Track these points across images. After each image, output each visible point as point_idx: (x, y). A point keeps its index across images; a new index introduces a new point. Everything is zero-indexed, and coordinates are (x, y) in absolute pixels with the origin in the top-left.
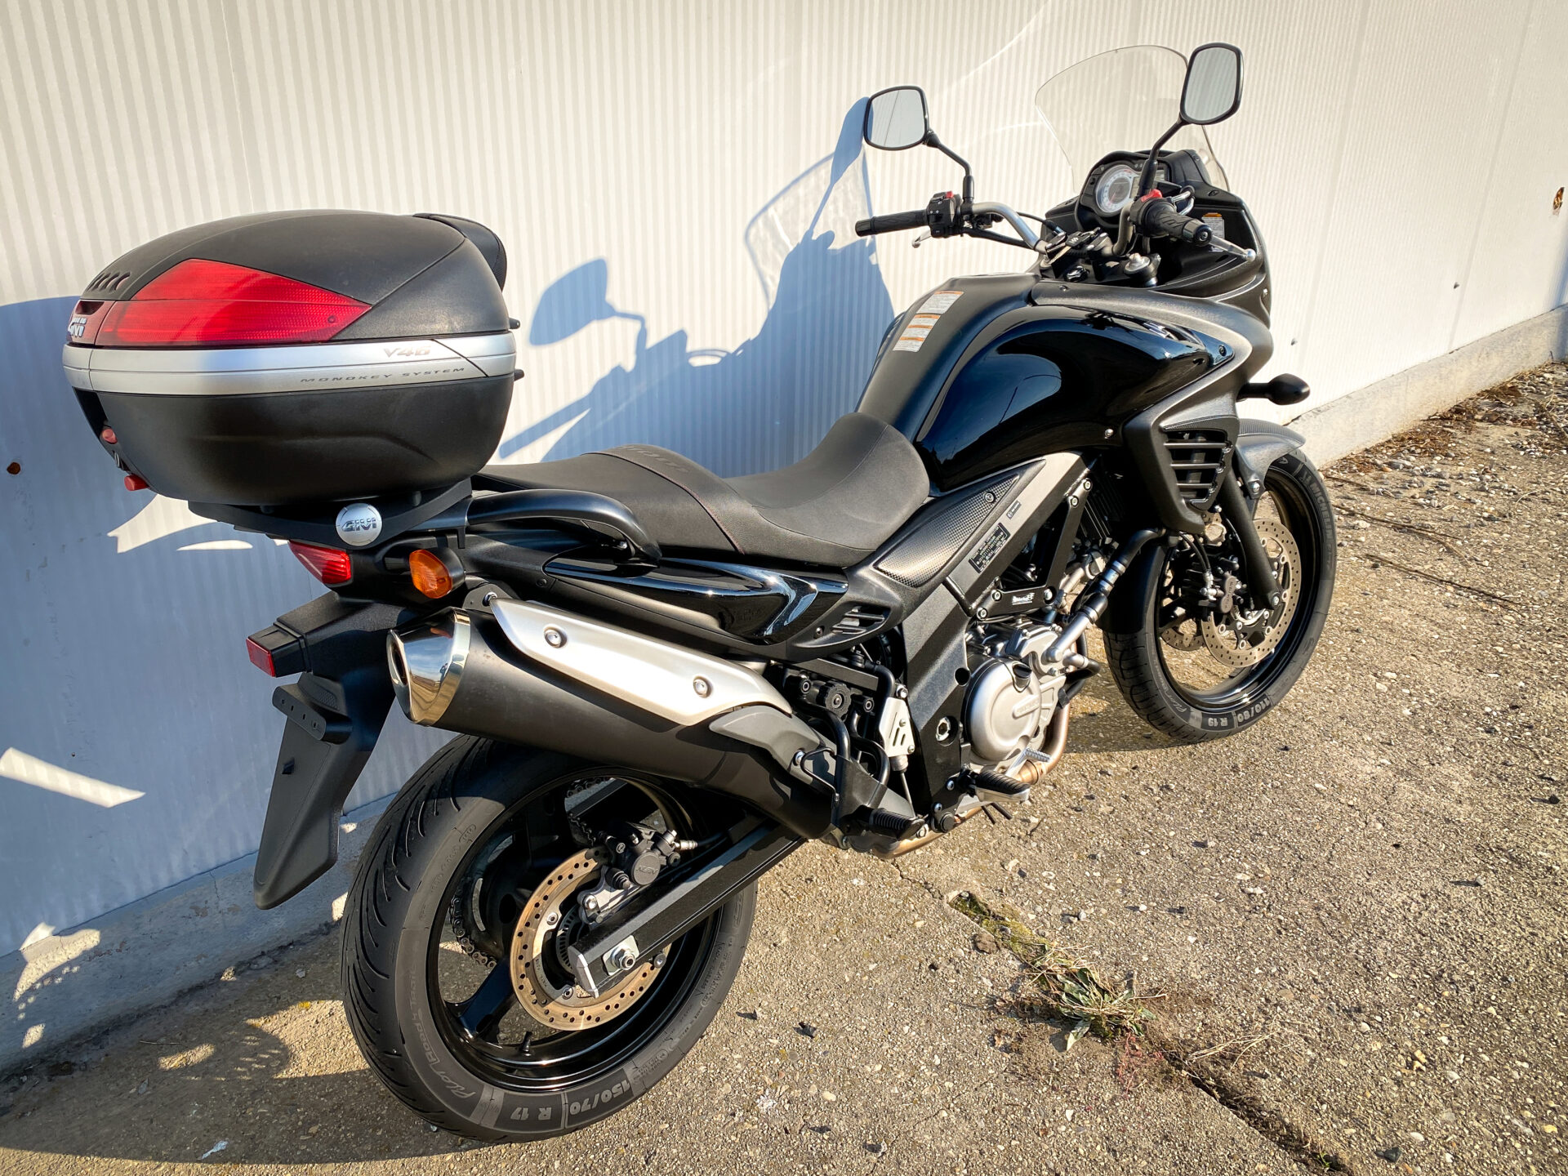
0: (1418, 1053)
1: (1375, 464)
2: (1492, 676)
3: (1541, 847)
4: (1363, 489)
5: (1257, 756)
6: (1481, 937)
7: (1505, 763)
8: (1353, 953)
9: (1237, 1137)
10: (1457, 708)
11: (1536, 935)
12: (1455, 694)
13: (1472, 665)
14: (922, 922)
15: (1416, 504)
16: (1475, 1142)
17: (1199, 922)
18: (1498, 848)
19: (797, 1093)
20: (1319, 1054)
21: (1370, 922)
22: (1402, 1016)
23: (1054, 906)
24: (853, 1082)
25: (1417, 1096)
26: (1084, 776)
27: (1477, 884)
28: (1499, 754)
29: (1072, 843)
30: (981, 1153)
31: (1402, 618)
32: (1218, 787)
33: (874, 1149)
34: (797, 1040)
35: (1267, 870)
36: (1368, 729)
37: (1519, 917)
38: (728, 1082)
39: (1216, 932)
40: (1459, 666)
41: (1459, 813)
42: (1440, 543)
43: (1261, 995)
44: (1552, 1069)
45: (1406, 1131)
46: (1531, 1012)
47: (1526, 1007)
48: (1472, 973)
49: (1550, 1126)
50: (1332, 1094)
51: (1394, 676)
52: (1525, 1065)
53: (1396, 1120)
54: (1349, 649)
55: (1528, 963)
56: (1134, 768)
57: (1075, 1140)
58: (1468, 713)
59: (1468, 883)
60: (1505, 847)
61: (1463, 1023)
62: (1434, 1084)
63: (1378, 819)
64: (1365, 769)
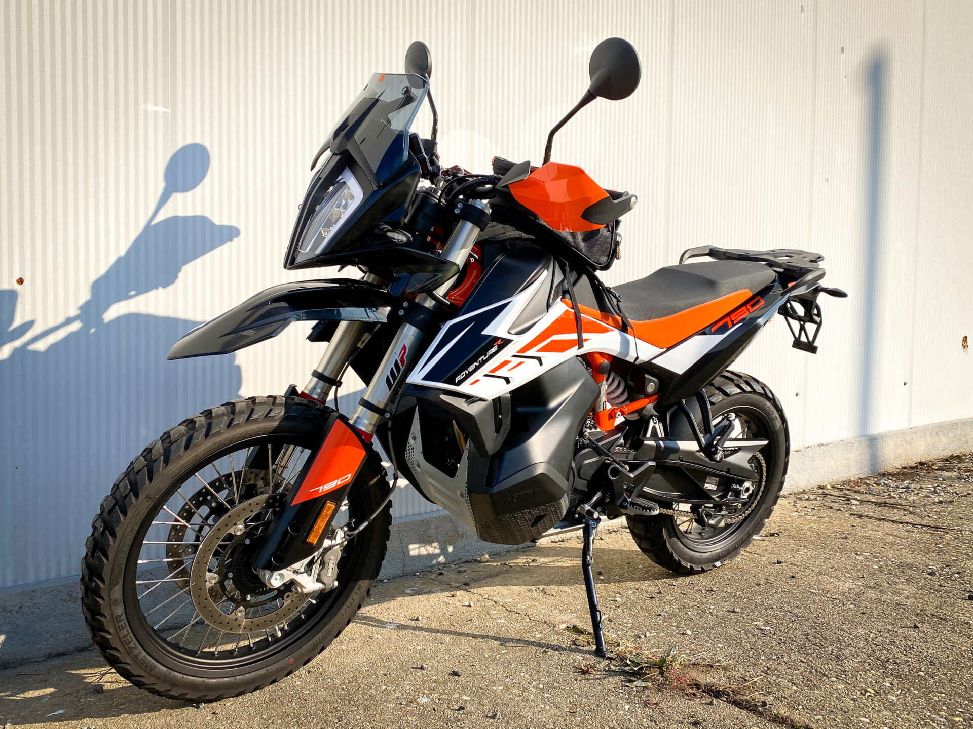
0: (869, 689)
1: (865, 483)
2: (935, 555)
3: (961, 615)
4: (856, 491)
5: (773, 580)
6: (917, 647)
7: (940, 586)
8: (829, 652)
9: (740, 717)
10: (910, 566)
12: (908, 560)
13: (921, 551)
14: (540, 635)
15: (891, 497)
16: (905, 723)
17: (727, 640)
18: (932, 615)
19: (444, 696)
20: (801, 689)
21: (842, 641)
22: (859, 675)
23: (629, 631)
24: (483, 693)
25: (867, 705)
26: (657, 586)
27: (916, 628)
28: (936, 582)
29: (645, 610)
31: (877, 535)
32: (746, 591)
33: (492, 717)
34: (449, 677)
35: (774, 621)
36: (849, 572)
38: (400, 692)
39: (737, 643)
40: (913, 551)
41: (907, 602)
42: (905, 510)
43: (765, 666)
44: (961, 696)
45: (857, 718)
46: (948, 675)
47: (945, 673)
48: (910, 659)
49: (958, 718)
50: (808, 703)
51: (869, 554)
52: (943, 695)
53: (851, 713)
54: (840, 546)
55: (948, 657)
56: (693, 584)
57: (629, 717)
58: (917, 568)
59: (910, 627)
60: (936, 615)
61: (901, 678)
62: (879, 701)
63: (852, 604)
64: (844, 586)
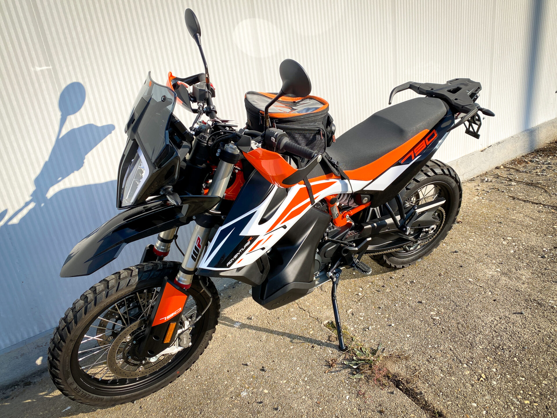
0: (483, 375)
1: (525, 161)
2: (549, 237)
3: (551, 299)
4: (517, 171)
5: (449, 270)
6: (519, 333)
7: (545, 269)
8: (468, 339)
9: (406, 405)
10: (532, 249)
11: (540, 331)
12: (533, 244)
13: (542, 233)
14: (313, 332)
15: (537, 175)
16: (496, 407)
17: (413, 330)
18: (534, 300)
19: (255, 390)
20: (445, 376)
21: (477, 328)
22: (480, 361)
23: (361, 325)
24: (275, 387)
25: (478, 390)
26: (384, 279)
27: (522, 313)
28: (544, 265)
29: (373, 303)
30: (313, 410)
31: (520, 217)
32: (432, 282)
33: (276, 409)
34: (260, 372)
35: (443, 311)
36: (495, 258)
37: (535, 325)
38: (233, 387)
39: (418, 333)
40: (537, 234)
41: (522, 288)
42: (542, 188)
43: (429, 355)
44: (534, 380)
45: (470, 403)
46: (530, 360)
47: (529, 358)
48: (511, 346)
49: (527, 401)
50: (446, 390)
51: (511, 238)
52: (523, 379)
53: (468, 399)
54: (496, 230)
55: (534, 342)
56: (403, 276)
57: (347, 406)
58: (536, 251)
59: (519, 313)
60: (537, 300)
61: (503, 364)
62: (486, 386)
63: (490, 291)
64: (490, 273)
